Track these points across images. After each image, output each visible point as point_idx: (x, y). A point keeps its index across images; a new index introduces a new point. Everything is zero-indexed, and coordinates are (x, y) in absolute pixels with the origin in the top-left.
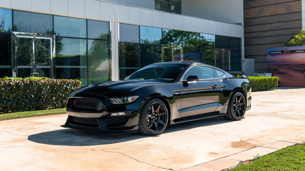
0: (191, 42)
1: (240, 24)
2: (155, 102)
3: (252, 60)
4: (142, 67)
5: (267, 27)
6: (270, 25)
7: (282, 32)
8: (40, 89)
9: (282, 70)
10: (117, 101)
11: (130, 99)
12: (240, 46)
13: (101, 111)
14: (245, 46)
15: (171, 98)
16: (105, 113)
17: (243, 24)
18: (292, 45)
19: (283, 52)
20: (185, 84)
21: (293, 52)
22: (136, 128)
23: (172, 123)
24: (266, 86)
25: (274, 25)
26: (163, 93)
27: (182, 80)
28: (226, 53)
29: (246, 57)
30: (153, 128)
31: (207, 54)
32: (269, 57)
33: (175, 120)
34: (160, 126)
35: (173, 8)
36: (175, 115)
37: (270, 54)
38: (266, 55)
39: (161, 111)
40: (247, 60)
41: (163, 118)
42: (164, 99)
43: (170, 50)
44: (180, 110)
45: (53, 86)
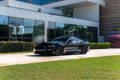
0: (77, 28)
1: (97, 21)
2: (59, 47)
3: (103, 37)
4: (56, 38)
5: (109, 23)
6: (111, 22)
7: (115, 25)
8: (22, 45)
9: (114, 41)
10: (49, 46)
11: (53, 46)
12: (97, 31)
13: (45, 49)
14: (99, 31)
15: (64, 47)
16: (46, 50)
17: (99, 21)
18: (118, 31)
19: (114, 33)
20: (68, 43)
21: (119, 33)
22: (54, 54)
23: (64, 53)
24: (105, 47)
25: (112, 22)
26: (62, 45)
27: (67, 41)
28: (91, 34)
29: (100, 35)
30: (59, 54)
31: (84, 34)
32: (109, 36)
33: (65, 53)
34: (61, 54)
35: (69, 15)
36: (65, 51)
37: (109, 34)
38: (107, 35)
39: (61, 50)
40: (100, 37)
41: (62, 51)
42: (62, 47)
43: (68, 32)
44: (66, 50)
45: (26, 44)
